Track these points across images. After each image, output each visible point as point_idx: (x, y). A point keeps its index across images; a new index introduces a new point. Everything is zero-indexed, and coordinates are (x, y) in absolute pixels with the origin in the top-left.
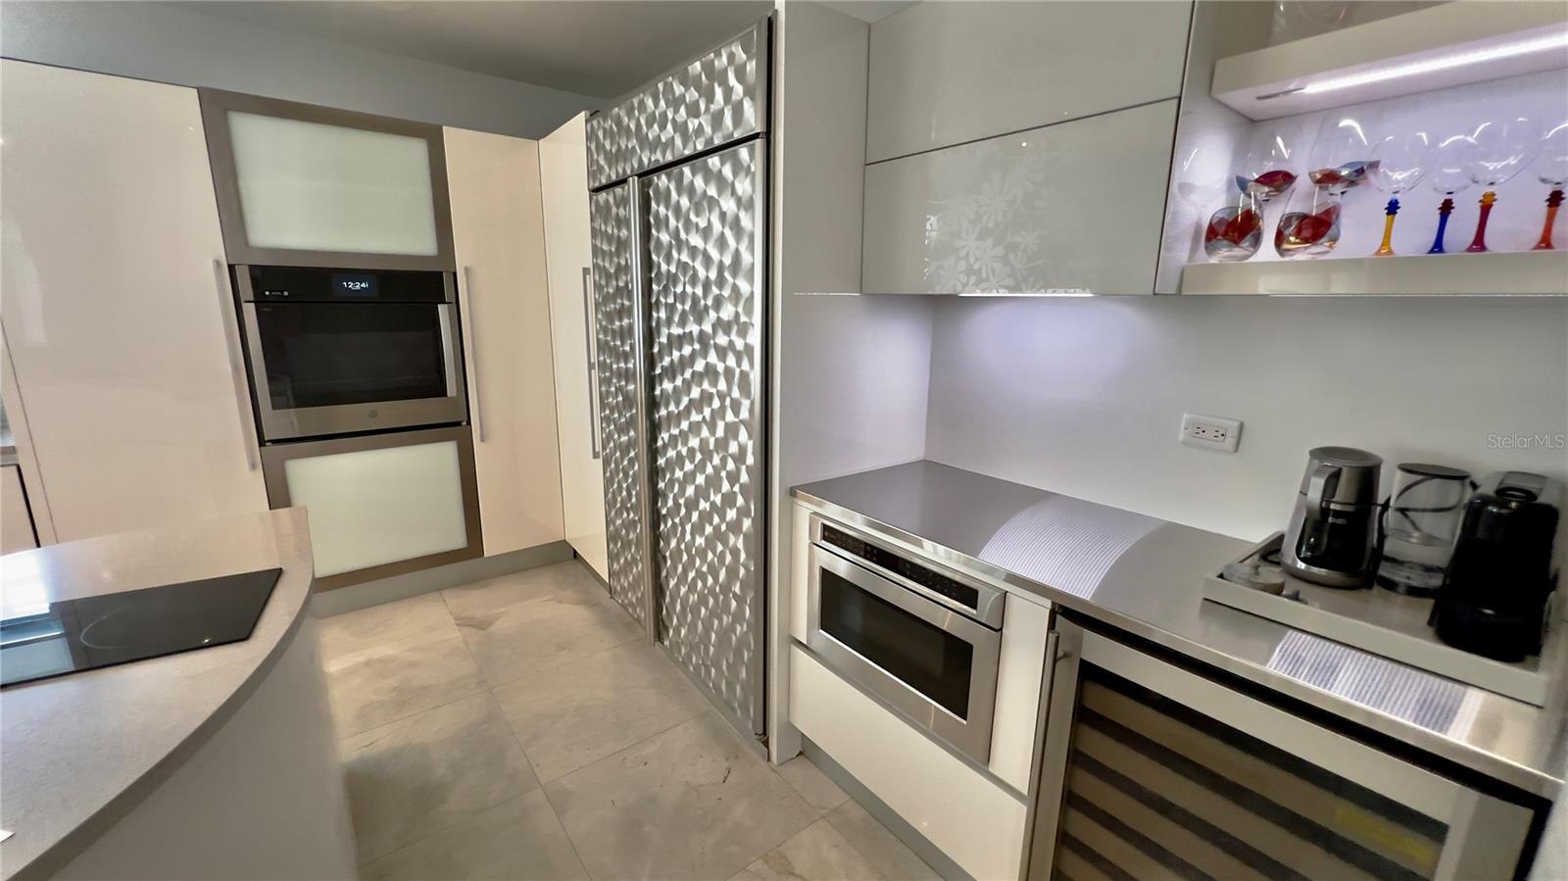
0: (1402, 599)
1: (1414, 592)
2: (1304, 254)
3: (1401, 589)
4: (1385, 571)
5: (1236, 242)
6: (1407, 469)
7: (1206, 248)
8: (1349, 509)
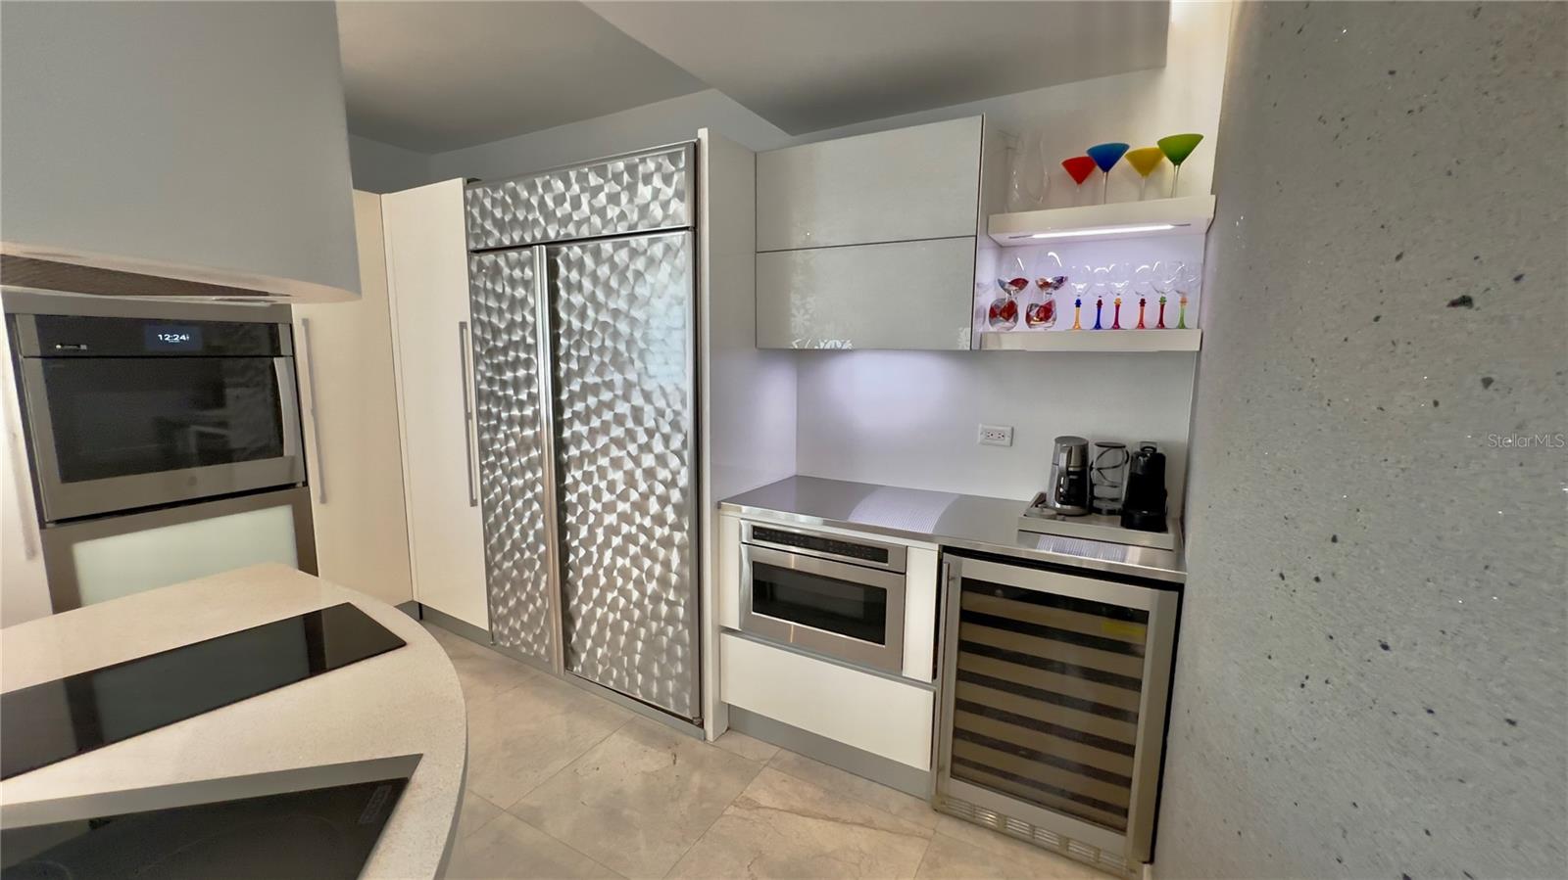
0: (1104, 517)
1: (1111, 512)
2: (1040, 327)
3: (1104, 512)
4: (1096, 504)
5: (1007, 319)
6: (1099, 445)
7: (990, 322)
8: (1077, 469)
